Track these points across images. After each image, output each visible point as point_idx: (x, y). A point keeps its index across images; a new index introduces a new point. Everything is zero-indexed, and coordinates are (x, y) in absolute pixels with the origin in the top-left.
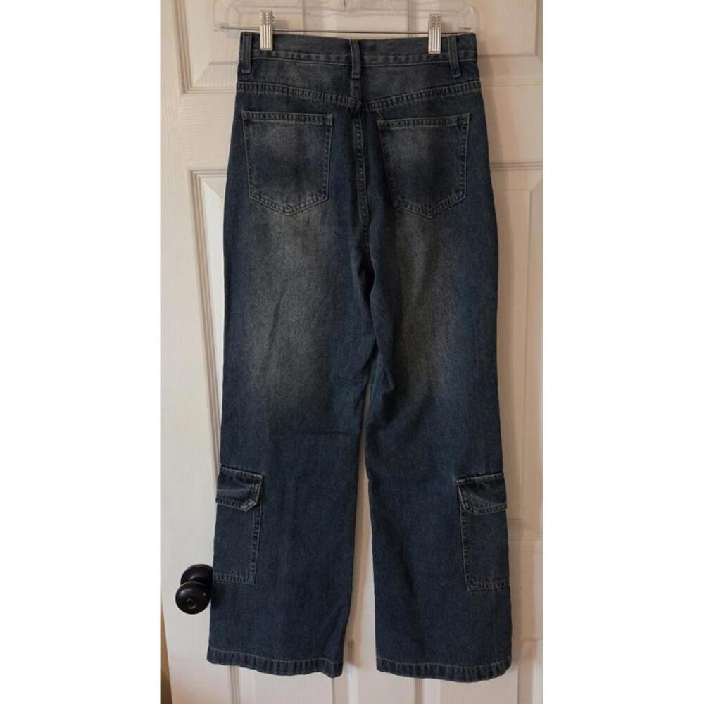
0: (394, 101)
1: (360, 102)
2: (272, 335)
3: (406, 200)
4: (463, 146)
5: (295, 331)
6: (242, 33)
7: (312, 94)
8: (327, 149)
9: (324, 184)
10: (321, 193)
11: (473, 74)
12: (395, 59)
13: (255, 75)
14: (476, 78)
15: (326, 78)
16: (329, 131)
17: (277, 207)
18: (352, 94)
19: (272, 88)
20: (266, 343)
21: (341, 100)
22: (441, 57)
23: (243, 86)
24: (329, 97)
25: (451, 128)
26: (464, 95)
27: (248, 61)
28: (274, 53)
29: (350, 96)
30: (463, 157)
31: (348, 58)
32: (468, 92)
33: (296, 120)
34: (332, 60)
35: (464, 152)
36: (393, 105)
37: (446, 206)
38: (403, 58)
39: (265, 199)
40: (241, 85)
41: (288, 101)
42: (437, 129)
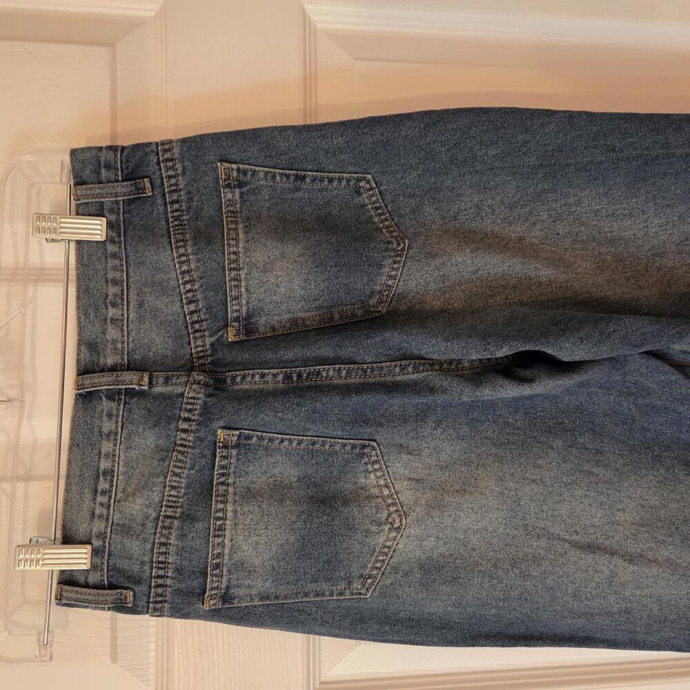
0: (192, 307)
1: (194, 374)
2: (631, 559)
3: (378, 288)
4: (278, 178)
5: (619, 510)
6: (57, 604)
7: (178, 471)
8: (282, 441)
9: (348, 448)
10: (363, 455)
11: (146, 154)
12: (114, 305)
13: (138, 582)
14: (154, 147)
15: (149, 440)
16: (249, 438)
17: (389, 544)
18: (179, 390)
19: (163, 549)
20: (647, 571)
21: (190, 411)
22: (113, 217)
23: (159, 606)
24: (184, 436)
25: (243, 202)
26: (184, 173)
27: (110, 595)
28: (97, 543)
29: (182, 395)
30: (297, 177)
31: (111, 396)
32: (179, 166)
33: (224, 502)
34: (114, 428)
35: (288, 176)
36: (200, 310)
37: (383, 214)
38: (112, 290)
39: (374, 568)
40: (155, 609)
41: (188, 518)
42: (246, 227)
